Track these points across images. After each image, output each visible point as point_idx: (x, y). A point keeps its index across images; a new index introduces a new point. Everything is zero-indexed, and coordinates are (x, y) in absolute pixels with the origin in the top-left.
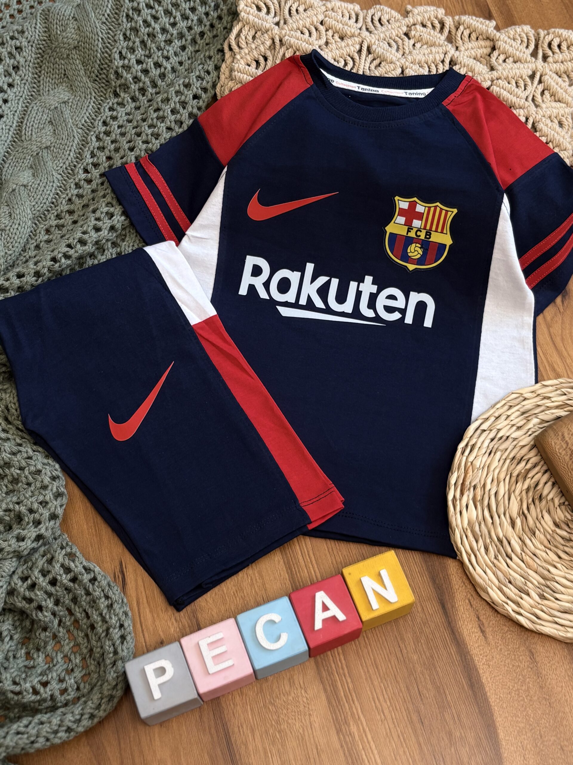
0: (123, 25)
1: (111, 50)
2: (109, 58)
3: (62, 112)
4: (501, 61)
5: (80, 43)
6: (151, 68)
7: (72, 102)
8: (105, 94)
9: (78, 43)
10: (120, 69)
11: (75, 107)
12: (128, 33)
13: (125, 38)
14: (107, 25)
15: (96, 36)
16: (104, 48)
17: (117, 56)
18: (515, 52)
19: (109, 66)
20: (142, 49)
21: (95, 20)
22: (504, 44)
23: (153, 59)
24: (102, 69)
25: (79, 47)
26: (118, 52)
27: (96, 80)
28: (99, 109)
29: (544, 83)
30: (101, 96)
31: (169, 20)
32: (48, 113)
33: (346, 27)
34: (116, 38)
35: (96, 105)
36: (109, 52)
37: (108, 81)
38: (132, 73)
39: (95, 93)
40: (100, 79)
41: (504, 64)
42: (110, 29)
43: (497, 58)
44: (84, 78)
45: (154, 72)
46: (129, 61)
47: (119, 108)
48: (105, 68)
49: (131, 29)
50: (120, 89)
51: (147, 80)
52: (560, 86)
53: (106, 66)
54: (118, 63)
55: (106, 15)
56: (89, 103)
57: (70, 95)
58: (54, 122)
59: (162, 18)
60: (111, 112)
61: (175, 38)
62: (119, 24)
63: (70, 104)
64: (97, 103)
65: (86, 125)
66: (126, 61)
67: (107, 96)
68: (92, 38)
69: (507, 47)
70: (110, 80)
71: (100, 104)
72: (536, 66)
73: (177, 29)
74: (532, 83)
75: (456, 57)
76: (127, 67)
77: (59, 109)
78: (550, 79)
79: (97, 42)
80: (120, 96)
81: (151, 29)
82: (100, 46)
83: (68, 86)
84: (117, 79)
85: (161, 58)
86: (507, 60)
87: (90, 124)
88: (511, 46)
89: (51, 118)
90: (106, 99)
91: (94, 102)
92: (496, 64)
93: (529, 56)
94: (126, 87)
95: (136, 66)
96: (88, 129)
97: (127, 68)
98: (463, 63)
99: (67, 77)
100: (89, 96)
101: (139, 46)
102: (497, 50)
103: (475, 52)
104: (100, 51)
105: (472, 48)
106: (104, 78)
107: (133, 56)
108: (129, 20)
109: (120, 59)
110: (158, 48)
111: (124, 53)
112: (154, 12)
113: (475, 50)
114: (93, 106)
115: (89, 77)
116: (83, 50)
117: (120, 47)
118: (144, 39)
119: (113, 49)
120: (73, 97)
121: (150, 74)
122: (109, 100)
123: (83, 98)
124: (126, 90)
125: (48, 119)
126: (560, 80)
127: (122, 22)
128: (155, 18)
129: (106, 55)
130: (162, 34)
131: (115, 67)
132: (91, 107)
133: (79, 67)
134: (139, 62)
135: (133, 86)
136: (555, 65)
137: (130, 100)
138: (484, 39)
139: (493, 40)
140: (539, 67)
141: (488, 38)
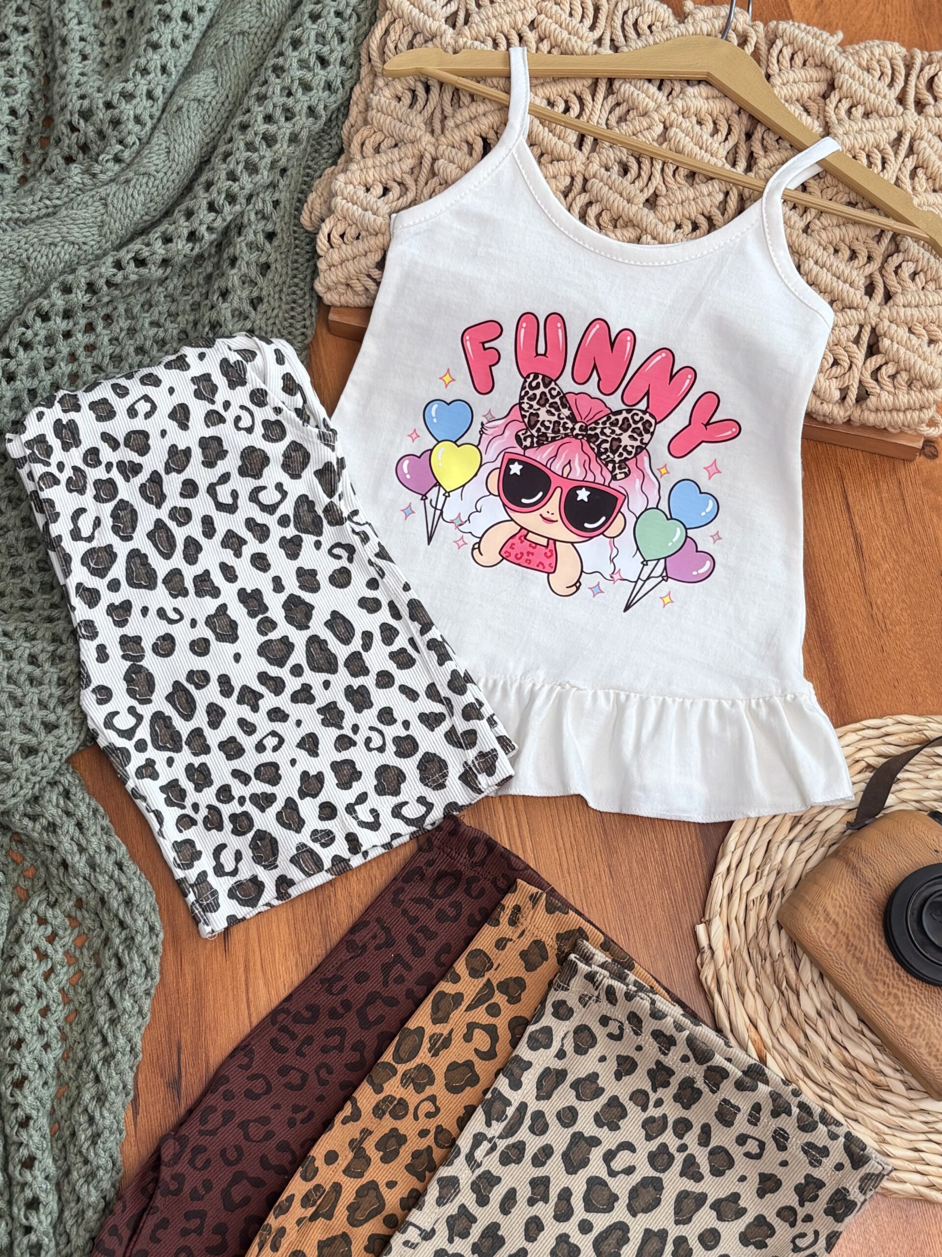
4: (843, 113)
18: (868, 94)
22: (850, 81)
29: (918, 154)
33: (574, 39)
41: (847, 121)
43: (837, 107)
69: (855, 86)
72: (905, 122)
74: (896, 153)
78: (928, 149)
86: (854, 109)
88: (863, 83)
92: (834, 118)
93: (893, 103)
102: (837, 91)
103: (799, 89)
105: (795, 82)
113: (800, 85)
136: (937, 121)
138: (816, 66)
139: (831, 69)
140: (911, 124)
141: (822, 65)
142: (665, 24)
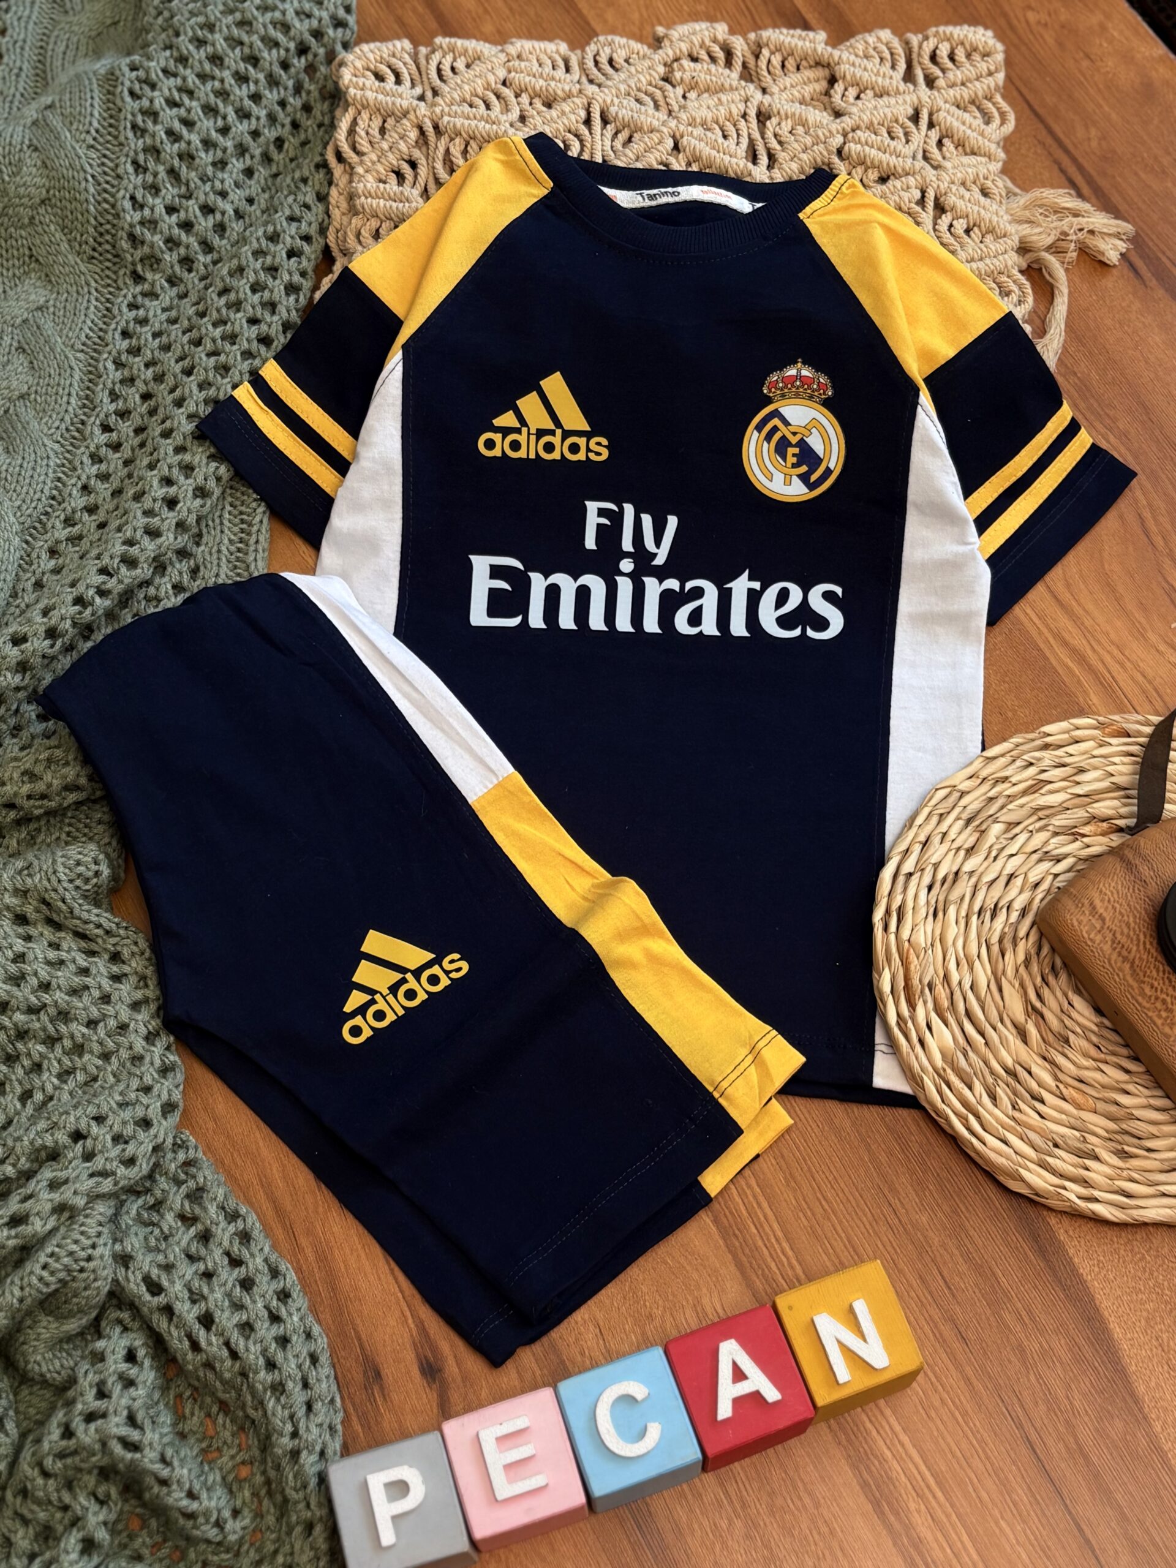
0: (128, 145)
1: (113, 196)
2: (113, 211)
3: (38, 327)
4: (851, 100)
5: (52, 192)
6: (196, 217)
7: (54, 306)
8: (115, 281)
9: (48, 192)
10: (138, 227)
11: (62, 313)
12: (141, 158)
13: (136, 171)
14: (97, 150)
15: (82, 174)
16: (99, 194)
17: (128, 205)
18: (874, 79)
19: (114, 226)
20: (172, 185)
21: (74, 144)
22: (852, 69)
23: (197, 199)
24: (101, 234)
25: (49, 199)
26: (128, 196)
27: (93, 258)
28: (108, 309)
29: (939, 125)
30: (109, 285)
31: (215, 123)
32: (12, 333)
33: (553, 84)
34: (120, 171)
35: (102, 303)
36: (111, 200)
37: (117, 256)
38: (161, 233)
39: (96, 282)
40: (101, 255)
41: (859, 102)
42: (105, 156)
43: (843, 95)
44: (70, 257)
45: (204, 224)
46: (152, 210)
47: (147, 302)
48: (107, 232)
49: (145, 150)
50: (143, 265)
51: (192, 240)
52: (970, 127)
53: (108, 227)
54: (132, 216)
55: (93, 132)
56: (88, 301)
57: (47, 292)
58: (26, 347)
59: (200, 120)
60: (134, 312)
61: (232, 156)
62: (121, 144)
63: (51, 310)
64: (103, 300)
65: (89, 343)
66: (147, 212)
67: (120, 283)
68: (73, 177)
69: (859, 73)
70: (120, 252)
71: (108, 300)
72: (918, 98)
73: (233, 138)
74: (918, 129)
75: (767, 105)
76: (150, 222)
77: (32, 322)
78: (949, 118)
79: (83, 184)
80: (145, 280)
81: (183, 145)
82: (92, 190)
83: (40, 278)
84: (135, 249)
85: (212, 196)
86: (862, 95)
87: (97, 340)
88: (865, 69)
89: (19, 342)
90: (119, 289)
91: (97, 299)
92: (843, 104)
93: (902, 83)
94: (153, 260)
95: (166, 217)
96: (95, 350)
97: (152, 224)
98: (782, 113)
99: (37, 260)
100: (86, 289)
101: (166, 180)
102: (840, 82)
103: (799, 92)
104: (92, 200)
105: (792, 86)
106: (108, 251)
107: (158, 201)
108: (139, 134)
109: (134, 209)
110: (201, 179)
111: (139, 197)
112: (182, 112)
113: (799, 88)
114: (96, 307)
115: (79, 254)
116: (59, 204)
117: (131, 187)
118: (173, 165)
119: (118, 191)
120: (54, 295)
121: (196, 227)
122: (125, 291)
123: (75, 295)
124: (155, 266)
125: (15, 344)
126: (966, 116)
127: (127, 139)
128: (188, 124)
129: (106, 206)
130: (207, 151)
131: (126, 227)
132: (92, 308)
133: (57, 235)
134: (171, 210)
135: (167, 257)
136: (951, 92)
137: (166, 285)
138: (811, 67)
139: (828, 65)
140: (925, 99)
141: (818, 64)
142: (641, 54)
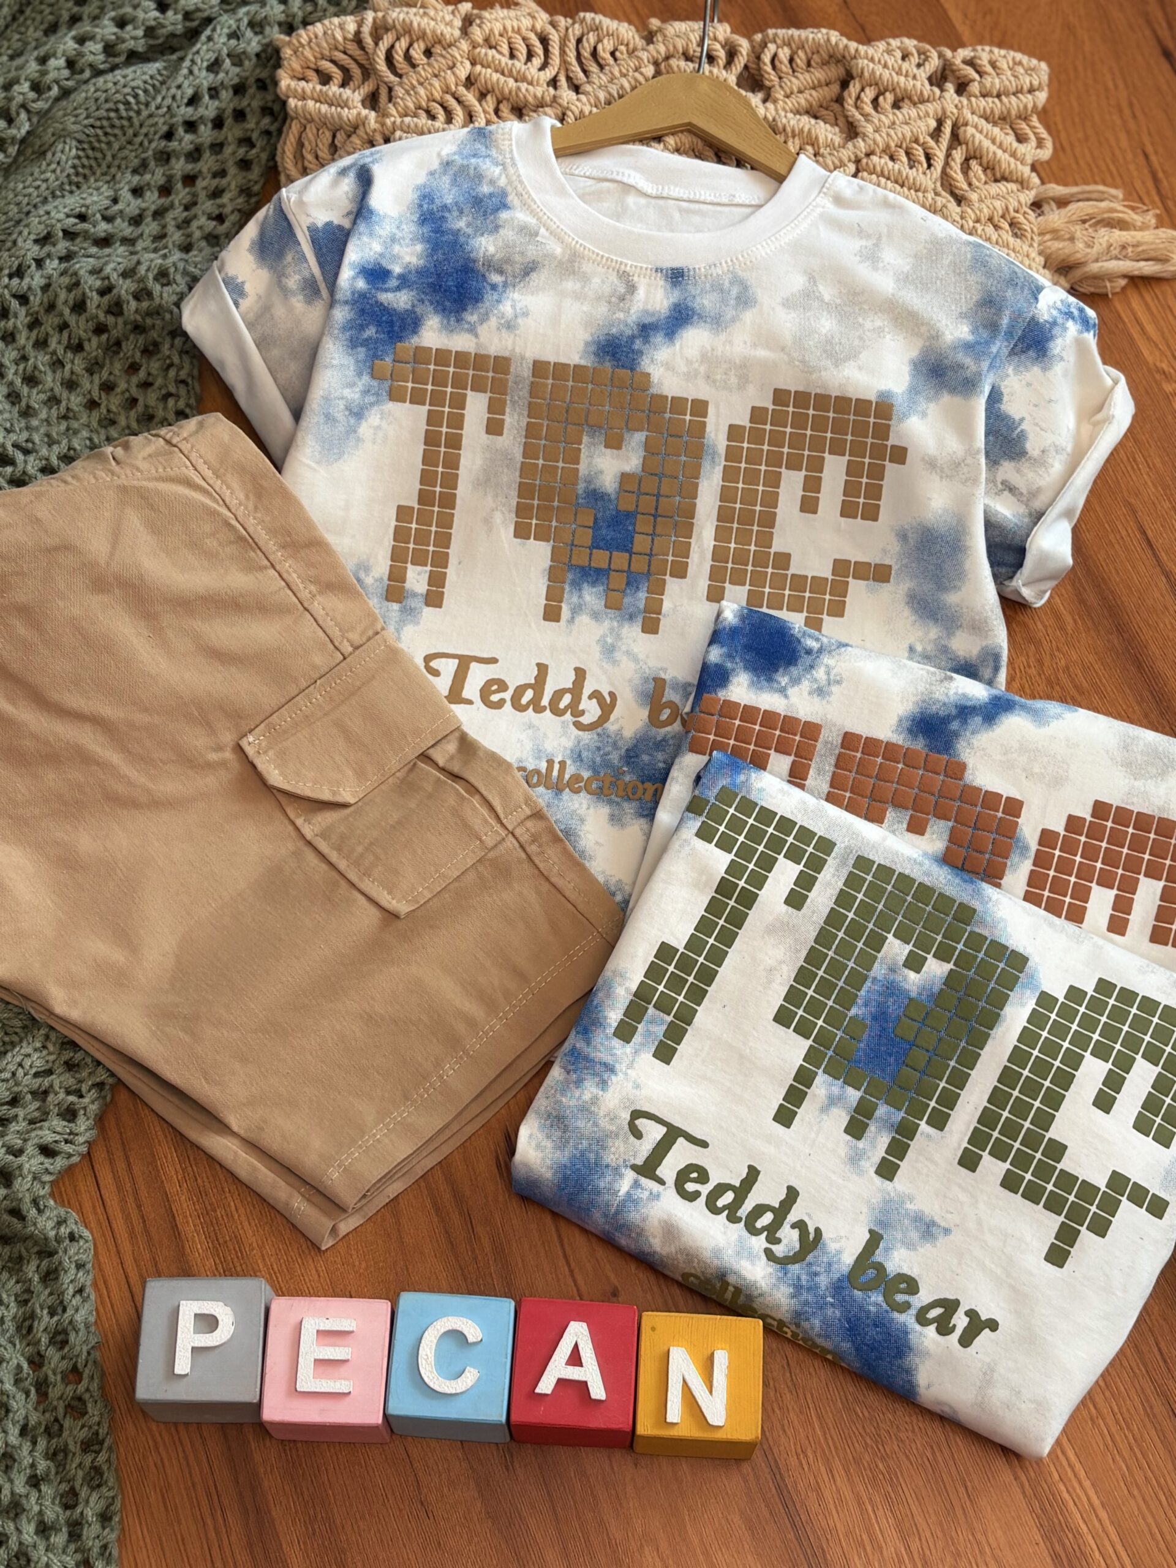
18: (894, 78)
22: (870, 65)
29: (967, 144)
41: (875, 115)
43: (858, 100)
52: (1000, 146)
69: (878, 70)
72: (944, 106)
78: (978, 135)
86: (881, 100)
88: (885, 66)
93: (927, 85)
102: (856, 81)
105: (799, 90)
126: (997, 132)
136: (983, 102)
138: (823, 63)
139: (843, 60)
140: (951, 108)
141: (831, 59)
142: (631, 46)
